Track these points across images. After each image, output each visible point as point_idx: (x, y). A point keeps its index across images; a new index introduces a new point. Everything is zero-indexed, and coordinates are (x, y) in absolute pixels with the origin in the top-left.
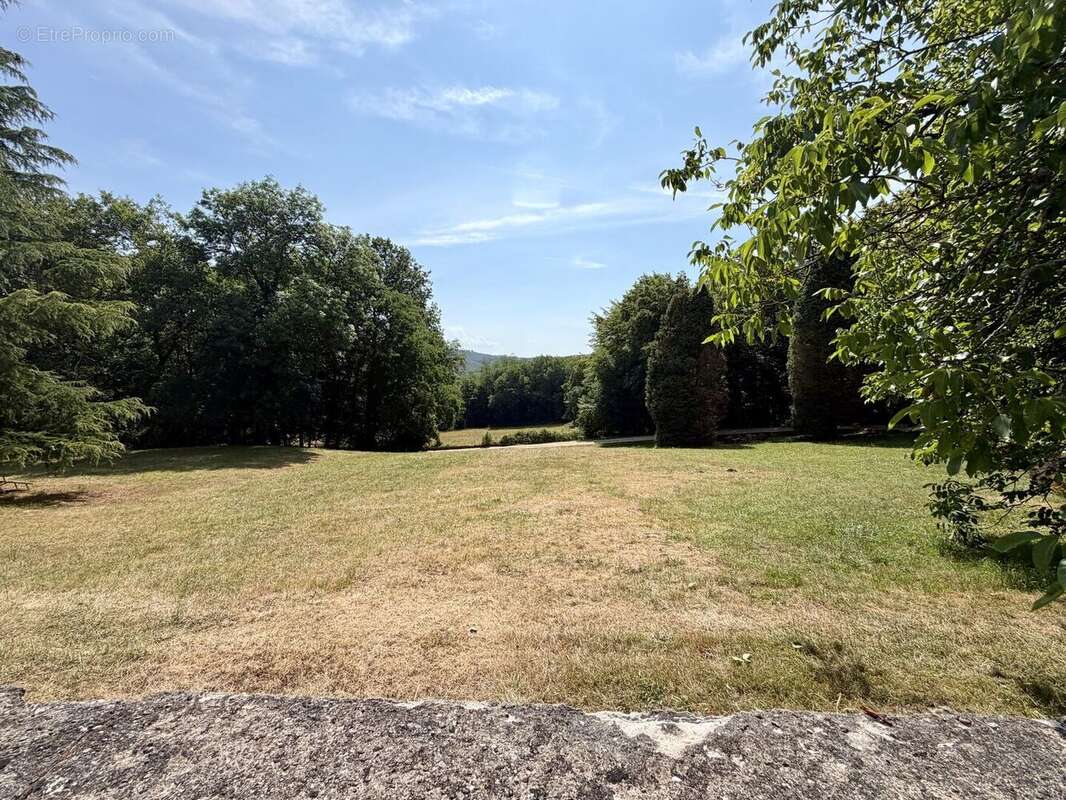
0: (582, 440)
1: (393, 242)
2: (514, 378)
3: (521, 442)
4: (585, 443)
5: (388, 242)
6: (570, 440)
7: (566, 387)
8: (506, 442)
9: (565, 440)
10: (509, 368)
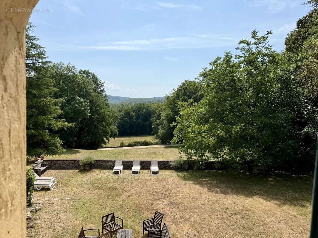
0: (160, 145)
1: (90, 71)
2: (127, 113)
3: (136, 145)
4: (162, 146)
5: (88, 71)
6: (155, 145)
7: (153, 120)
8: (130, 145)
9: (153, 145)
10: (126, 109)
